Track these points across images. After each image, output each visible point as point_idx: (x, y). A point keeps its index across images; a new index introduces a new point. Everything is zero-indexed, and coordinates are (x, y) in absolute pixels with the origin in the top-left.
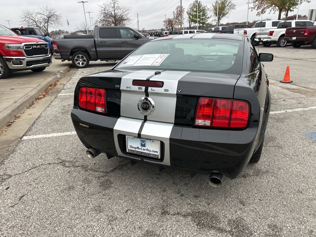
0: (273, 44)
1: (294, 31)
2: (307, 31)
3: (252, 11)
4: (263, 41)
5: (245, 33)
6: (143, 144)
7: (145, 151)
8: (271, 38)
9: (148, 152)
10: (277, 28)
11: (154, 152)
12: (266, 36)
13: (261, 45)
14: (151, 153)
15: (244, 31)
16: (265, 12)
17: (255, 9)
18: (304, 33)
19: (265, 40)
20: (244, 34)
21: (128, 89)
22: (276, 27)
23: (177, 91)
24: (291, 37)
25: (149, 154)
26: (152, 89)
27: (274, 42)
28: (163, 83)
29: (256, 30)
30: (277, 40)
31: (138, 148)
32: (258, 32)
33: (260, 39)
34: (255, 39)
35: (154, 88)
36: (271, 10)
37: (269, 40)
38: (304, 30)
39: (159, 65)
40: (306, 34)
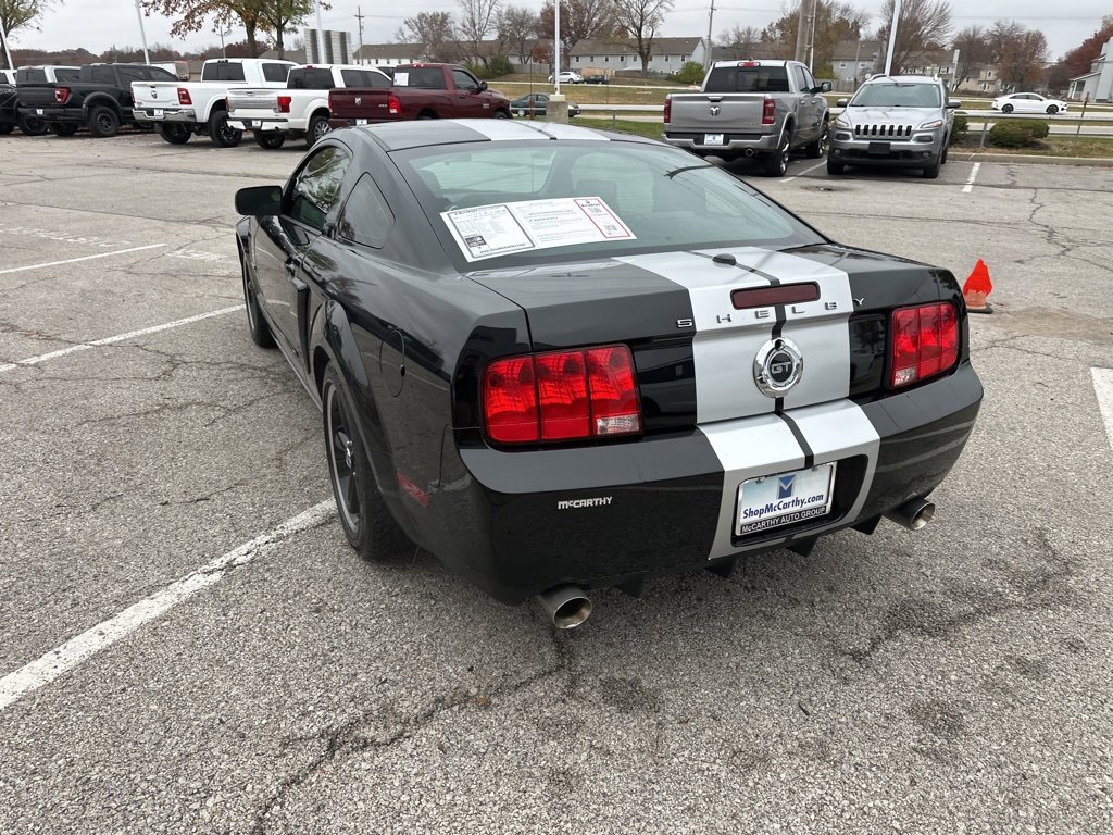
0: (293, 139)
1: (358, 100)
2: (393, 101)
3: (147, 15)
4: (263, 128)
5: (186, 101)
6: (786, 488)
7: (791, 509)
8: (285, 120)
9: (797, 508)
10: (289, 87)
11: (813, 499)
12: (270, 113)
13: (248, 141)
14: (805, 506)
15: (180, 90)
16: (199, 23)
17: (157, 9)
18: (389, 108)
19: (267, 126)
20: (182, 103)
21: (725, 325)
22: (285, 85)
23: (856, 303)
24: (351, 120)
25: (800, 513)
26: (793, 308)
27: (296, 133)
28: (815, 284)
29: (223, 91)
30: (306, 128)
31: (769, 508)
32: (231, 97)
33: (247, 122)
34: (230, 123)
35: (799, 307)
36: (217, 22)
37: (281, 126)
38: (385, 97)
39: (633, 237)
40: (394, 111)
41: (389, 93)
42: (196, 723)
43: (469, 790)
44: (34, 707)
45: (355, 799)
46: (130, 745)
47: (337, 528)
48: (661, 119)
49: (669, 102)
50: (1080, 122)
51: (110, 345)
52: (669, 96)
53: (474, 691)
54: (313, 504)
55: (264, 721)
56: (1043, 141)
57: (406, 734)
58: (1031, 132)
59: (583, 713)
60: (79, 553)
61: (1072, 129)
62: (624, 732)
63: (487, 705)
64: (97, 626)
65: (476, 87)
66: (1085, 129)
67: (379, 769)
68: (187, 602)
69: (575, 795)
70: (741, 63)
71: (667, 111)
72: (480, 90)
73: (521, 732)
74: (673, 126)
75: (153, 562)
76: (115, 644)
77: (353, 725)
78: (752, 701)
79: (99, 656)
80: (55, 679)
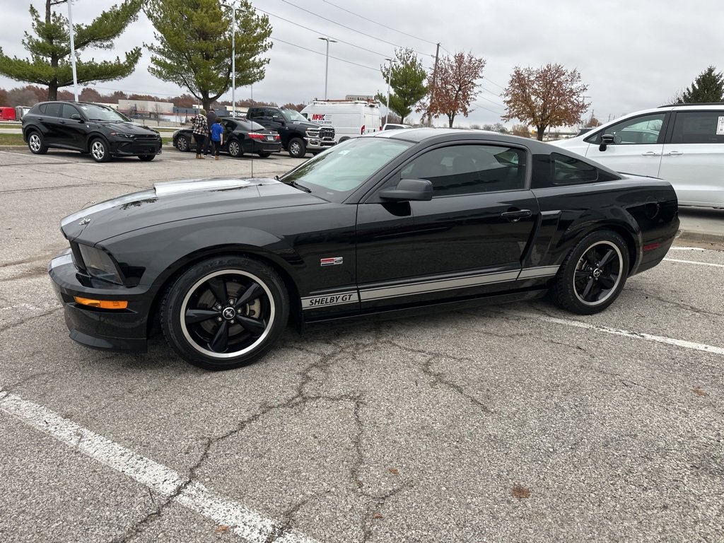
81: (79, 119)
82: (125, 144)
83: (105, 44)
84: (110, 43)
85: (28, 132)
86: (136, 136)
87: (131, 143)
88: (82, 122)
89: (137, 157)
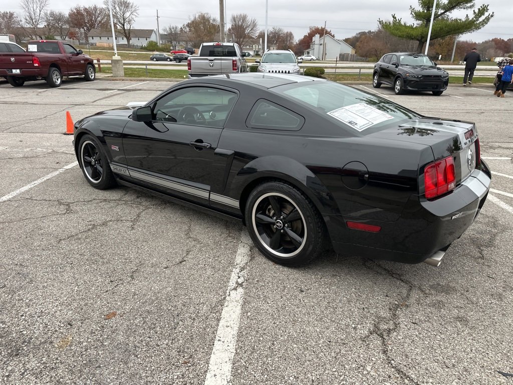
1: (13, 59)
2: (35, 60)
18: (33, 63)
21: (466, 146)
24: (10, 70)
26: (472, 138)
38: (31, 57)
39: (393, 118)
40: (36, 65)
41: (33, 56)
42: (320, 345)
43: (441, 333)
44: (245, 364)
45: (413, 349)
46: (308, 362)
47: (261, 259)
48: (186, 68)
49: (190, 61)
50: (336, 68)
51: (9, 200)
52: (189, 58)
53: (396, 302)
54: (236, 252)
55: (345, 336)
56: (322, 76)
57: (397, 323)
58: (319, 72)
59: (439, 298)
60: (157, 299)
61: (333, 71)
62: (455, 300)
63: (407, 306)
64: (221, 324)
65: (76, 52)
66: (338, 70)
67: (405, 337)
68: (245, 303)
69: (471, 323)
70: (215, 43)
71: (189, 65)
72: (78, 54)
73: (429, 310)
74: (193, 71)
75: (202, 293)
76: (240, 328)
77: (376, 326)
78: (476, 279)
79: (240, 334)
80: (236, 351)
81: (395, 65)
82: (413, 82)
83: (469, 5)
84: (471, 4)
85: (375, 73)
86: (423, 76)
87: (417, 81)
88: (397, 67)
89: (431, 92)
